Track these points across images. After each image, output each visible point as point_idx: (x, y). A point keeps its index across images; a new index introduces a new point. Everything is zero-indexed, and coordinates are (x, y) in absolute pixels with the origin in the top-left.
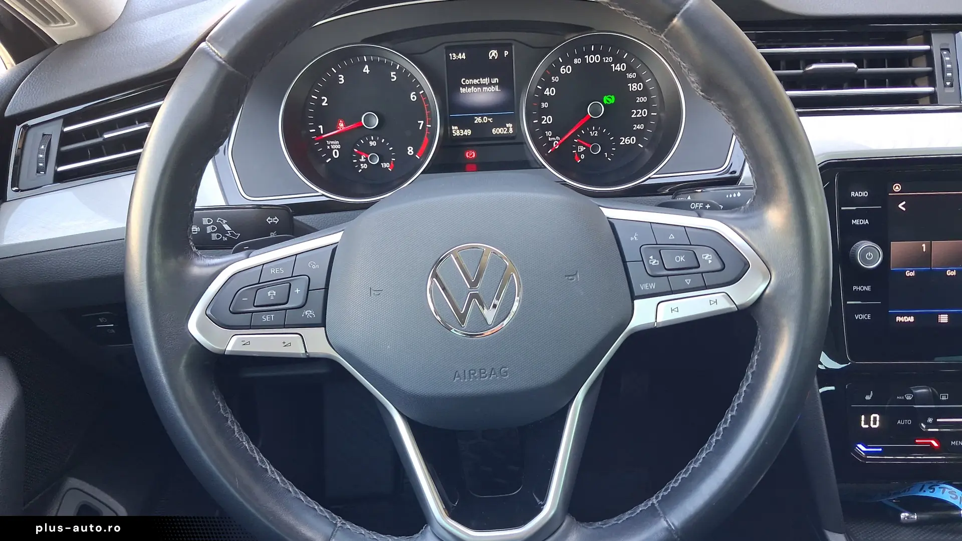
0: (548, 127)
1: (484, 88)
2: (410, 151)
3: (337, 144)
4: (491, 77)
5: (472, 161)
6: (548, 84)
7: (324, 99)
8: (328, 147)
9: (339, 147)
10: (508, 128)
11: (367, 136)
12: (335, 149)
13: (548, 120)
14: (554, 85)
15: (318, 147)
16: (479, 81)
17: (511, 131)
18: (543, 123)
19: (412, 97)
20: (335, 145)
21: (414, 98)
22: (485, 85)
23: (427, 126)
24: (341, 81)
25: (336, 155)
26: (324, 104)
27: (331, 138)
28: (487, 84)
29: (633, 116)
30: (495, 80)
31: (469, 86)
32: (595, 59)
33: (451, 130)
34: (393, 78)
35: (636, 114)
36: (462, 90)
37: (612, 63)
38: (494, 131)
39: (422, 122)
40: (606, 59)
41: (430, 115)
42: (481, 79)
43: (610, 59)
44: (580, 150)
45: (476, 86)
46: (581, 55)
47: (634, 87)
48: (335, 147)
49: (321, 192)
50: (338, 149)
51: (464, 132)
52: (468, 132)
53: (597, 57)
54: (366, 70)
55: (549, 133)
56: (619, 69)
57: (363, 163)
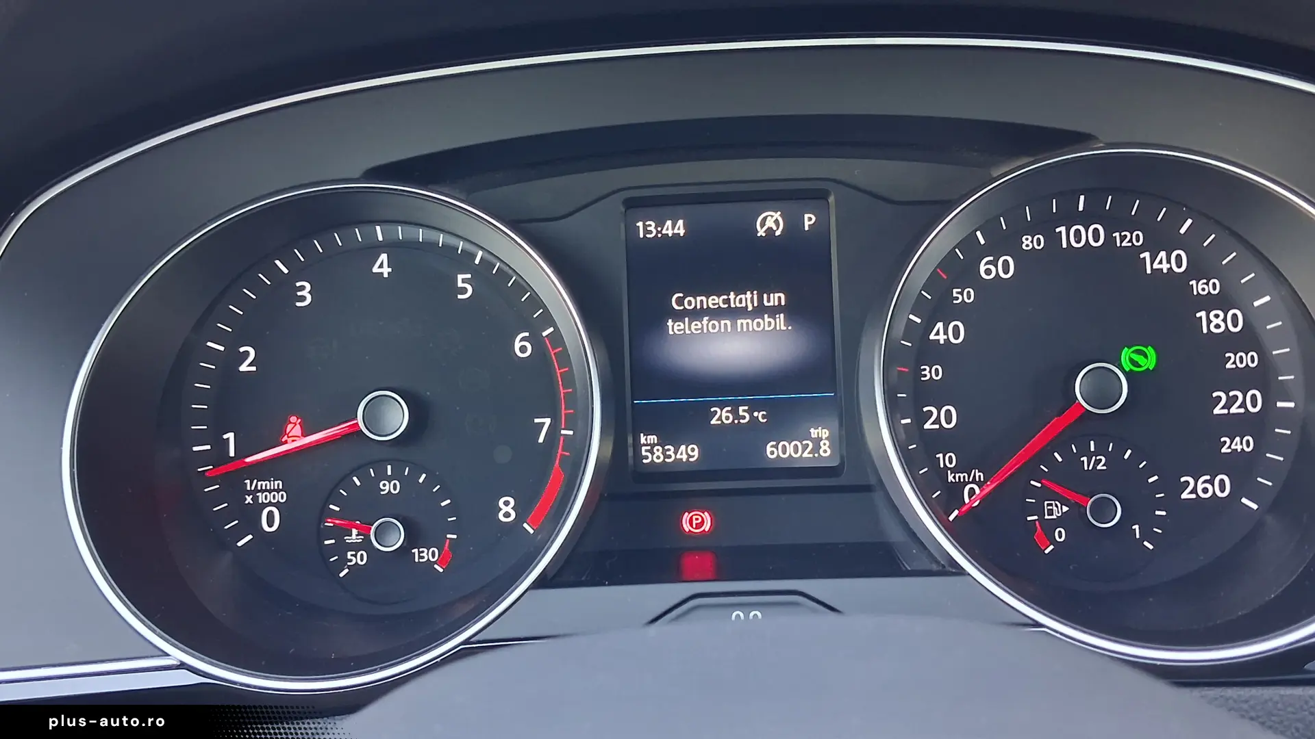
0: (941, 440)
1: (739, 322)
2: (507, 509)
3: (278, 491)
4: (764, 288)
5: (699, 543)
6: (941, 309)
7: (247, 353)
8: (249, 499)
9: (281, 497)
10: (817, 441)
11: (371, 464)
12: (270, 504)
13: (943, 417)
14: (961, 312)
15: (216, 498)
16: (727, 301)
17: (826, 450)
18: (927, 426)
19: (517, 345)
20: (270, 491)
21: (523, 349)
22: (741, 312)
23: (563, 432)
24: (303, 299)
25: (270, 523)
26: (244, 368)
27: (263, 470)
28: (750, 308)
29: (1217, 411)
30: (776, 298)
31: (696, 314)
32: (1087, 236)
33: (637, 446)
34: (464, 291)
35: (1228, 406)
36: (673, 327)
37: (1142, 249)
38: (773, 451)
39: (548, 421)
40: (1123, 238)
41: (571, 400)
42: (732, 296)
43: (1137, 238)
44: (1051, 512)
45: (716, 314)
46: (1046, 225)
47: (1215, 321)
48: (270, 497)
49: (177, 654)
50: (277, 505)
51: (676, 453)
52: (688, 453)
53: (1096, 230)
54: (382, 266)
55: (947, 460)
56: (1165, 267)
57: (356, 547)
